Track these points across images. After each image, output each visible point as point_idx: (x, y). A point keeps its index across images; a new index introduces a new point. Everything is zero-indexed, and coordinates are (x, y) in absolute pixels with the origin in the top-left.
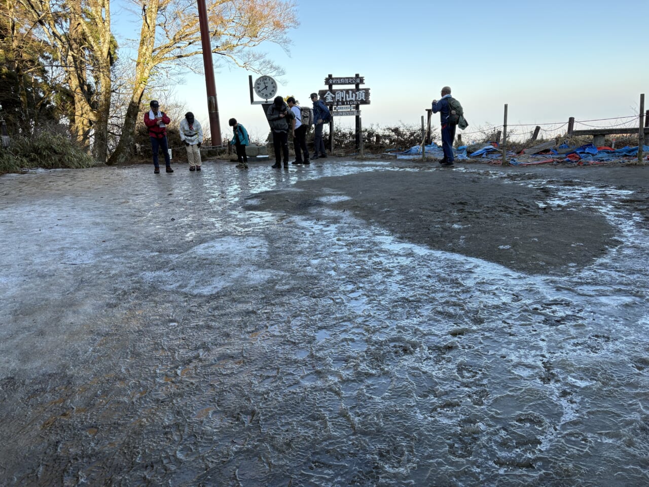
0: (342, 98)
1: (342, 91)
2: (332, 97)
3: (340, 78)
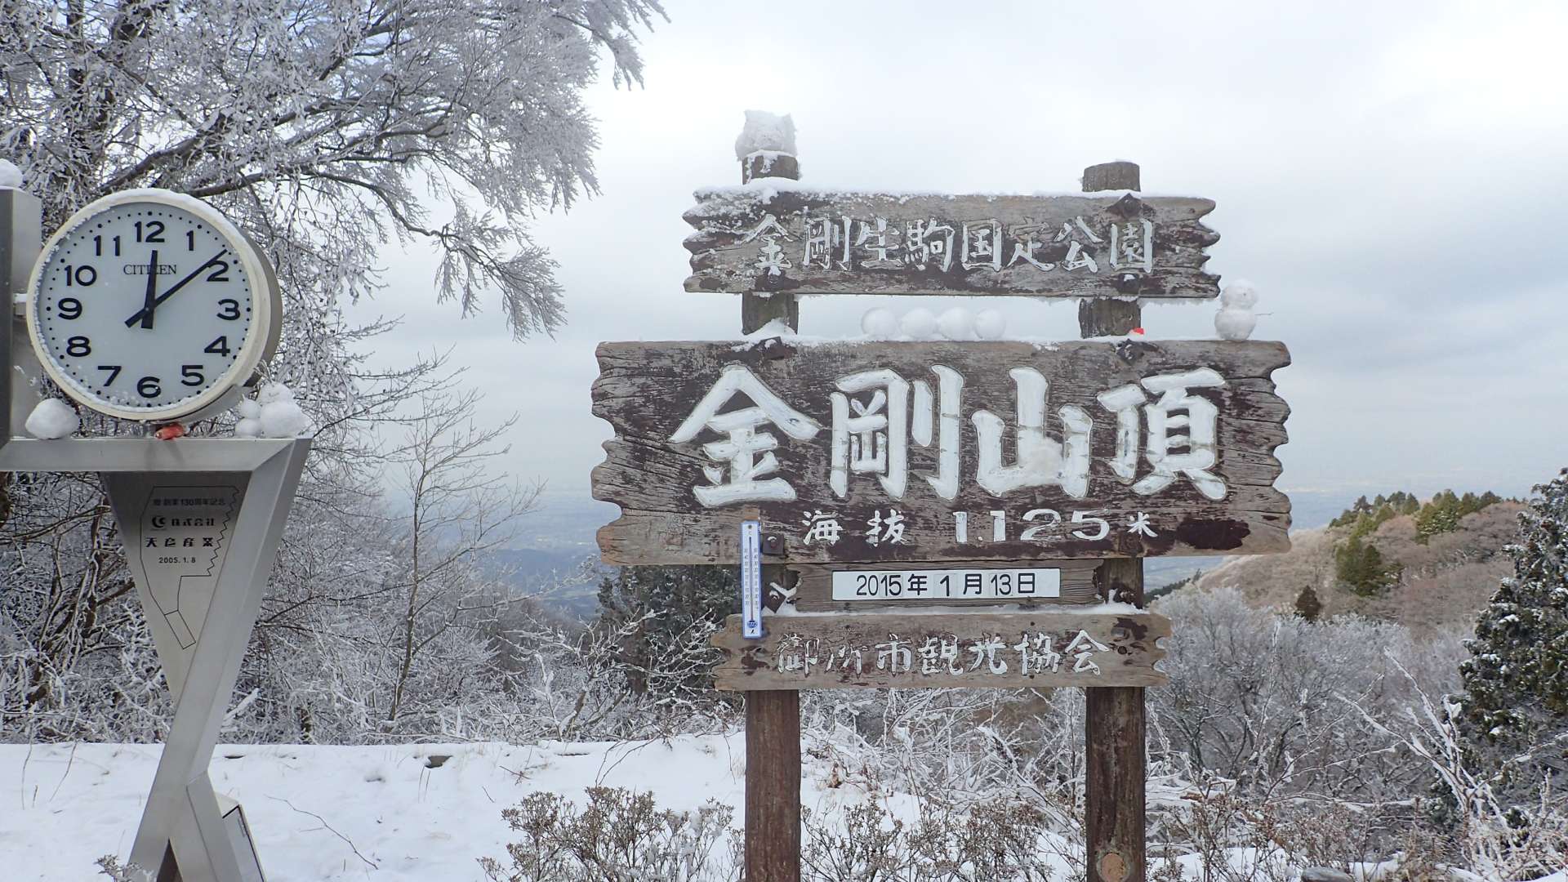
0: (922, 461)
1: (914, 364)
3: (900, 210)
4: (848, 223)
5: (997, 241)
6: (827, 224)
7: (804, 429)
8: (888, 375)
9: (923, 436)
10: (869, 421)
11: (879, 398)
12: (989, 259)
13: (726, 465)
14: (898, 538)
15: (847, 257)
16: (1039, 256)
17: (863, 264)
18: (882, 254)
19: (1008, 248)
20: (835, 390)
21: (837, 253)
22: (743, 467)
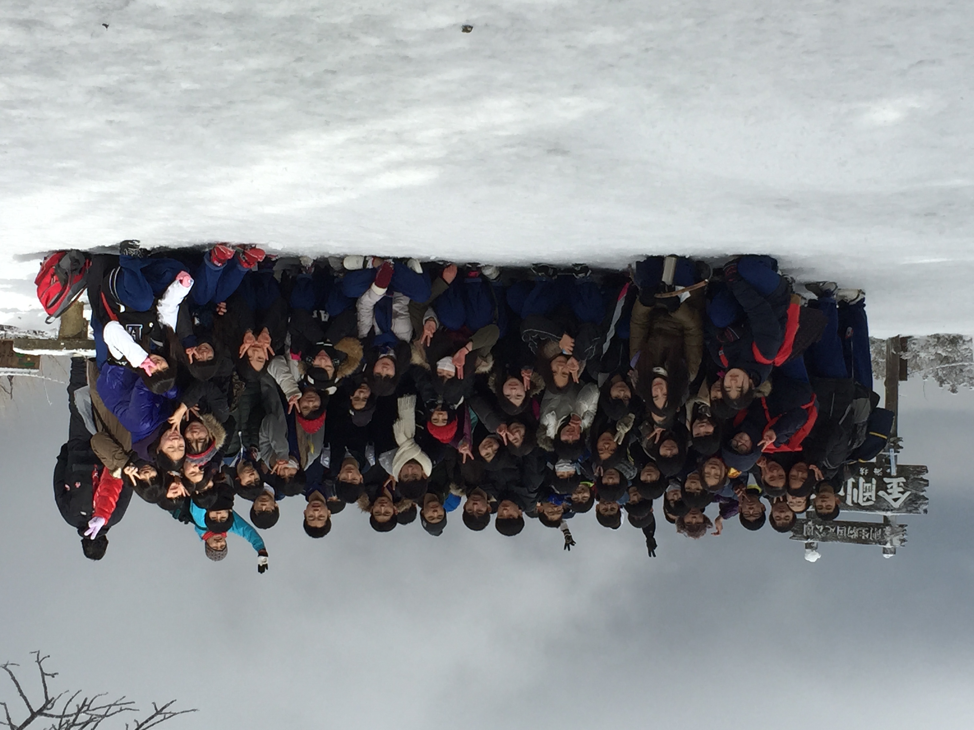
0: (856, 485)
1: (857, 506)
2: (886, 490)
3: (859, 540)
4: (871, 538)
5: (838, 533)
6: (875, 538)
7: (881, 493)
8: (863, 504)
9: (855, 490)
10: (867, 494)
11: (865, 499)
12: (840, 529)
13: (899, 486)
14: (861, 469)
15: (871, 531)
16: (829, 529)
17: (867, 529)
18: (863, 531)
19: (836, 531)
20: (875, 502)
21: (873, 532)
22: (895, 486)
